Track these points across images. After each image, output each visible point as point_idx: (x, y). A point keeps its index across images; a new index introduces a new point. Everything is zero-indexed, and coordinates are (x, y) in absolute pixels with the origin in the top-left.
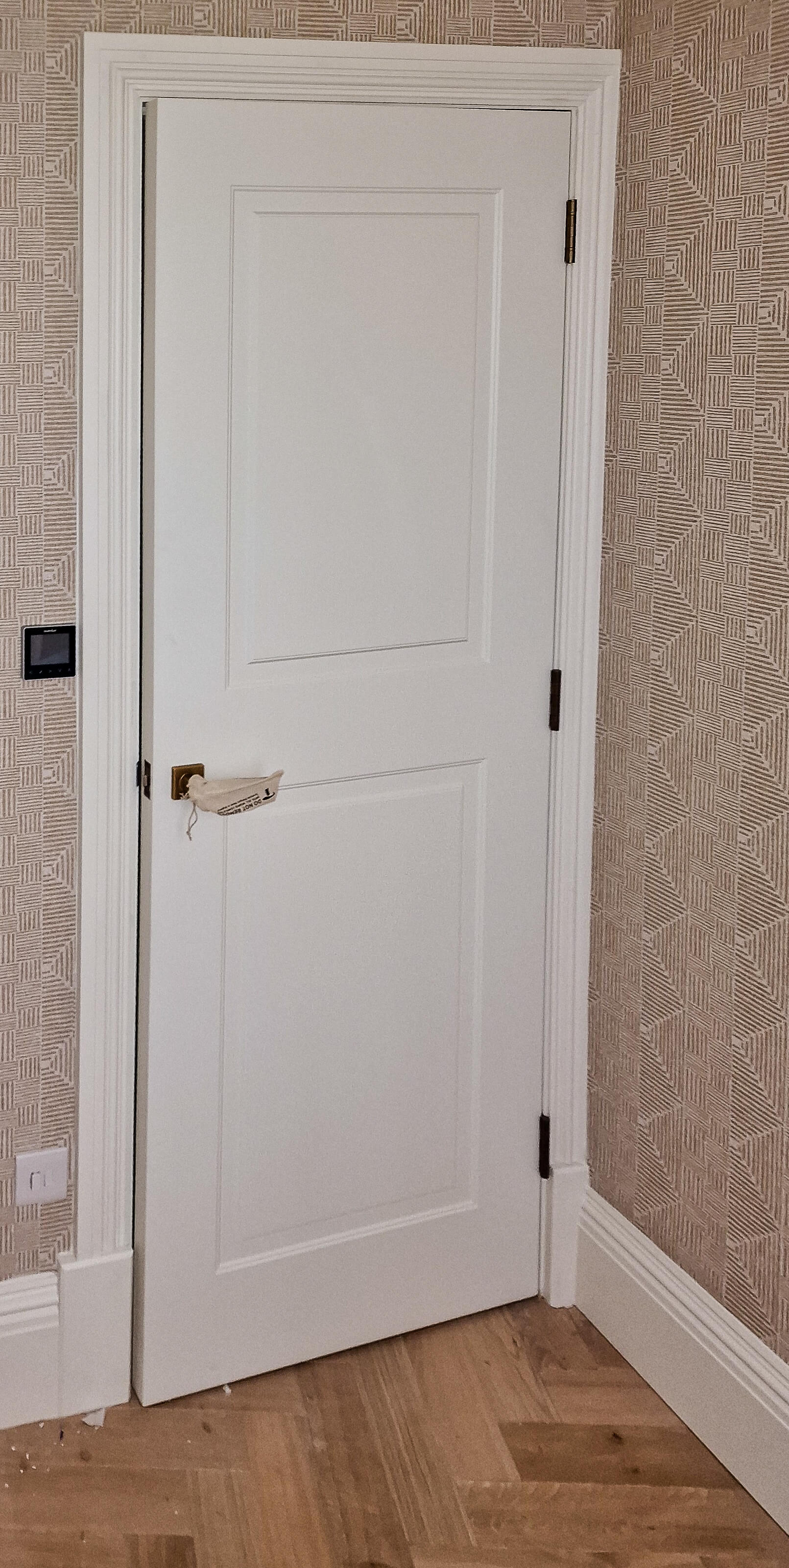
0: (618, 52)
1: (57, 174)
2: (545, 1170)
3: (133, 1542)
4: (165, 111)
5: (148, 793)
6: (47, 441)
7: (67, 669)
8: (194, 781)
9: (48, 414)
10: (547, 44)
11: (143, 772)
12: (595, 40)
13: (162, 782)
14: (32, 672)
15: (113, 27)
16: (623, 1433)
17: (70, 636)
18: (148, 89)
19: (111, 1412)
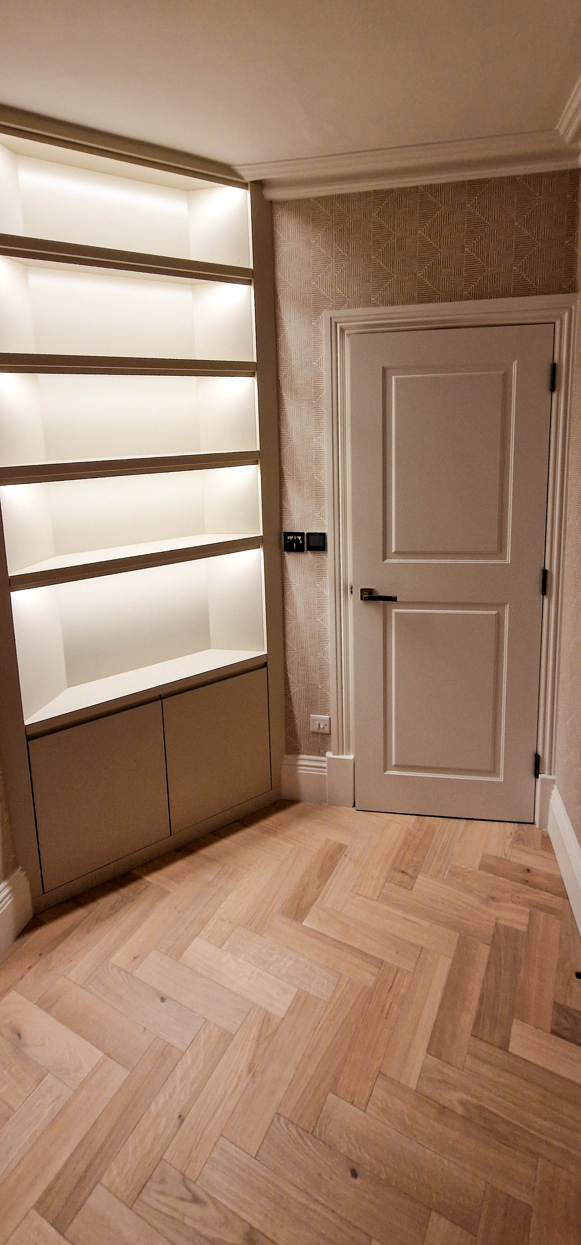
1: (317, 366)
2: (537, 775)
6: (315, 465)
7: (323, 548)
9: (315, 455)
12: (568, 289)
14: (310, 548)
15: (338, 308)
17: (324, 537)
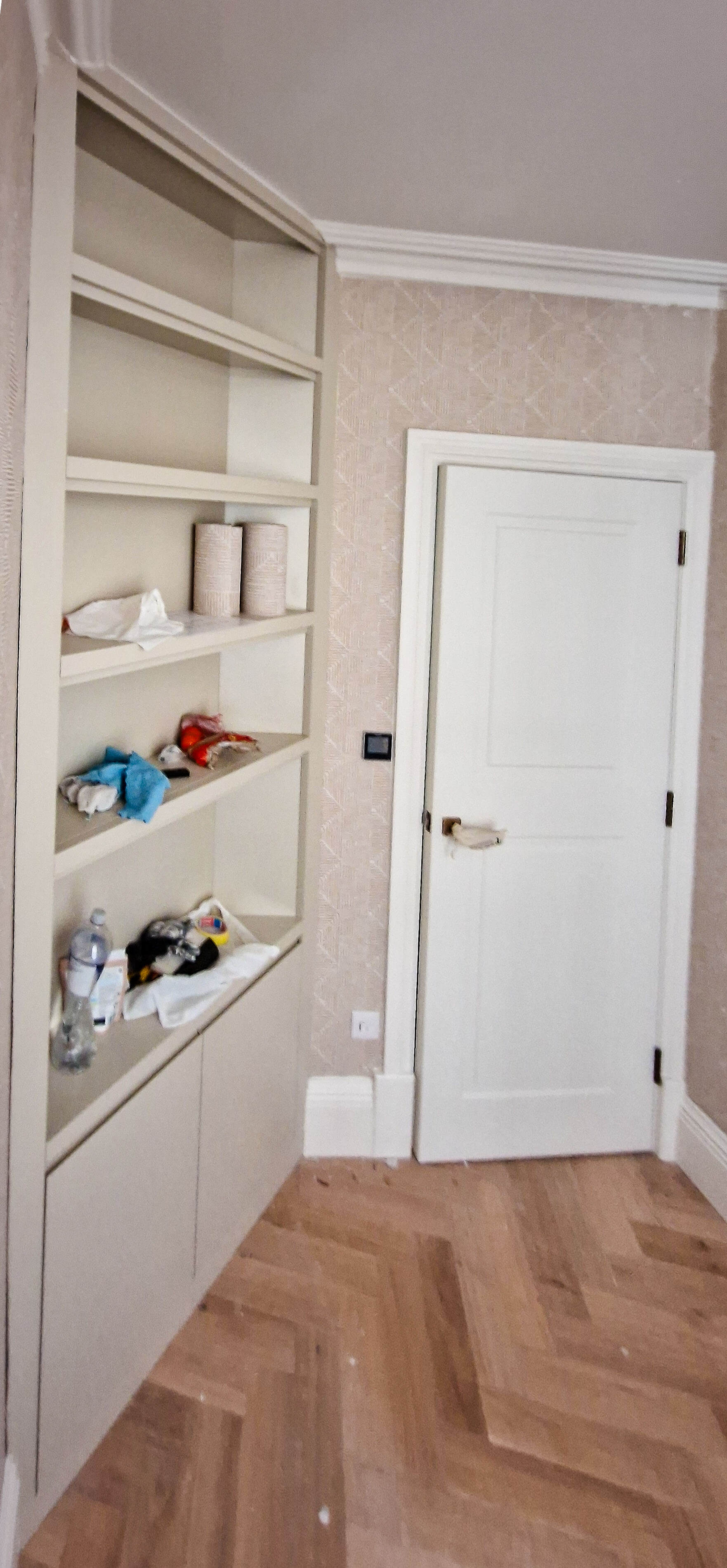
0: (711, 455)
1: (391, 500)
2: (657, 1079)
3: (417, 1235)
4: (451, 471)
5: (429, 829)
6: (380, 636)
7: (386, 756)
8: (456, 827)
9: (381, 622)
10: (670, 446)
11: (427, 818)
12: (698, 446)
13: (437, 825)
14: (369, 755)
15: (423, 427)
16: (707, 1243)
17: (389, 740)
18: (441, 459)
19: (401, 1162)
